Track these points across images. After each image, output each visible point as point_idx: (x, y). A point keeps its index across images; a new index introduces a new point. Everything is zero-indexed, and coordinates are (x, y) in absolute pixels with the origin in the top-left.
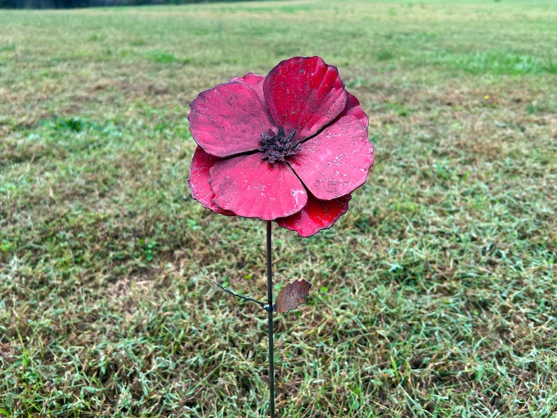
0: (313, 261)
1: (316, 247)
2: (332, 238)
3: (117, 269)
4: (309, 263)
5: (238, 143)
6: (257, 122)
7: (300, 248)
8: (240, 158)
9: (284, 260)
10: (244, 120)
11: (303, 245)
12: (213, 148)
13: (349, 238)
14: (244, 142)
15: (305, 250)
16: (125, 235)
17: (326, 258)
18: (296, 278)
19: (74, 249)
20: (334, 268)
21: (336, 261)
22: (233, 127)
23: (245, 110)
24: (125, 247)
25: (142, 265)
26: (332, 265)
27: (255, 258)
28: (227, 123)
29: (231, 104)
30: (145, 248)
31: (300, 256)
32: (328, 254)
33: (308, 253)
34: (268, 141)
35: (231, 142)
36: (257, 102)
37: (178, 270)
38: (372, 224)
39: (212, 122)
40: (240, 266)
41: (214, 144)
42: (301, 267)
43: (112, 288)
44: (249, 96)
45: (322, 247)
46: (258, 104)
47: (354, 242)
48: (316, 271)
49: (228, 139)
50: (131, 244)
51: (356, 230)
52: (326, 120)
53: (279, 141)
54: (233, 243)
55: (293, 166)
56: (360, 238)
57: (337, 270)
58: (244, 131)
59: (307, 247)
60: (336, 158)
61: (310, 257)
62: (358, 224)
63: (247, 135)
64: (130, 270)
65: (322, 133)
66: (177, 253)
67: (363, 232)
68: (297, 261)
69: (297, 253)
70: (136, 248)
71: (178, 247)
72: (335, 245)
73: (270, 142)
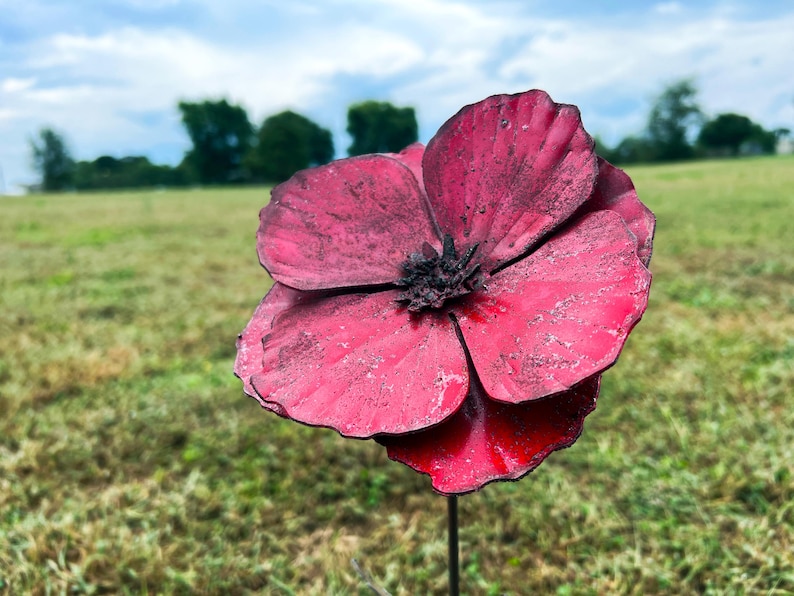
0: (646, 552)
1: (656, 526)
2: (688, 515)
3: (320, 511)
4: (637, 555)
5: (352, 267)
6: (406, 230)
7: (623, 523)
8: (349, 297)
9: (589, 541)
10: (379, 225)
11: (631, 519)
12: (293, 272)
13: (720, 518)
14: (366, 267)
15: (631, 530)
16: (347, 459)
17: (670, 551)
18: (605, 580)
19: (272, 470)
20: (685, 572)
21: (689, 559)
22: (351, 237)
23: (384, 208)
24: (340, 479)
25: (359, 510)
26: (682, 564)
27: (537, 529)
28: (340, 228)
29: (356, 196)
30: (369, 484)
31: (622, 540)
32: (676, 544)
33: (637, 535)
34: (418, 267)
35: (339, 264)
36: (413, 191)
37: (406, 527)
38: (773, 498)
39: (309, 226)
40: (508, 538)
41: (297, 266)
42: (619, 561)
43: (305, 540)
44: (399, 182)
45: (666, 529)
46: (415, 195)
47: (730, 528)
48: (646, 572)
49: (332, 259)
50: (351, 475)
51: (739, 506)
52: (548, 222)
53: (442, 266)
54: (507, 497)
55: (463, 320)
56: (743, 522)
57: (689, 577)
58: (372, 247)
59: (639, 524)
60: (558, 304)
61: (639, 544)
62: (743, 494)
63: (377, 255)
64: (338, 514)
65: (539, 253)
66: (413, 499)
67: (752, 511)
68: (612, 548)
69: (616, 532)
70: (357, 483)
71: (417, 491)
72: (692, 528)
73: (423, 270)
